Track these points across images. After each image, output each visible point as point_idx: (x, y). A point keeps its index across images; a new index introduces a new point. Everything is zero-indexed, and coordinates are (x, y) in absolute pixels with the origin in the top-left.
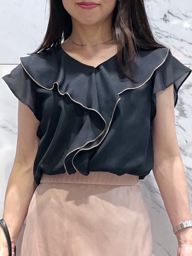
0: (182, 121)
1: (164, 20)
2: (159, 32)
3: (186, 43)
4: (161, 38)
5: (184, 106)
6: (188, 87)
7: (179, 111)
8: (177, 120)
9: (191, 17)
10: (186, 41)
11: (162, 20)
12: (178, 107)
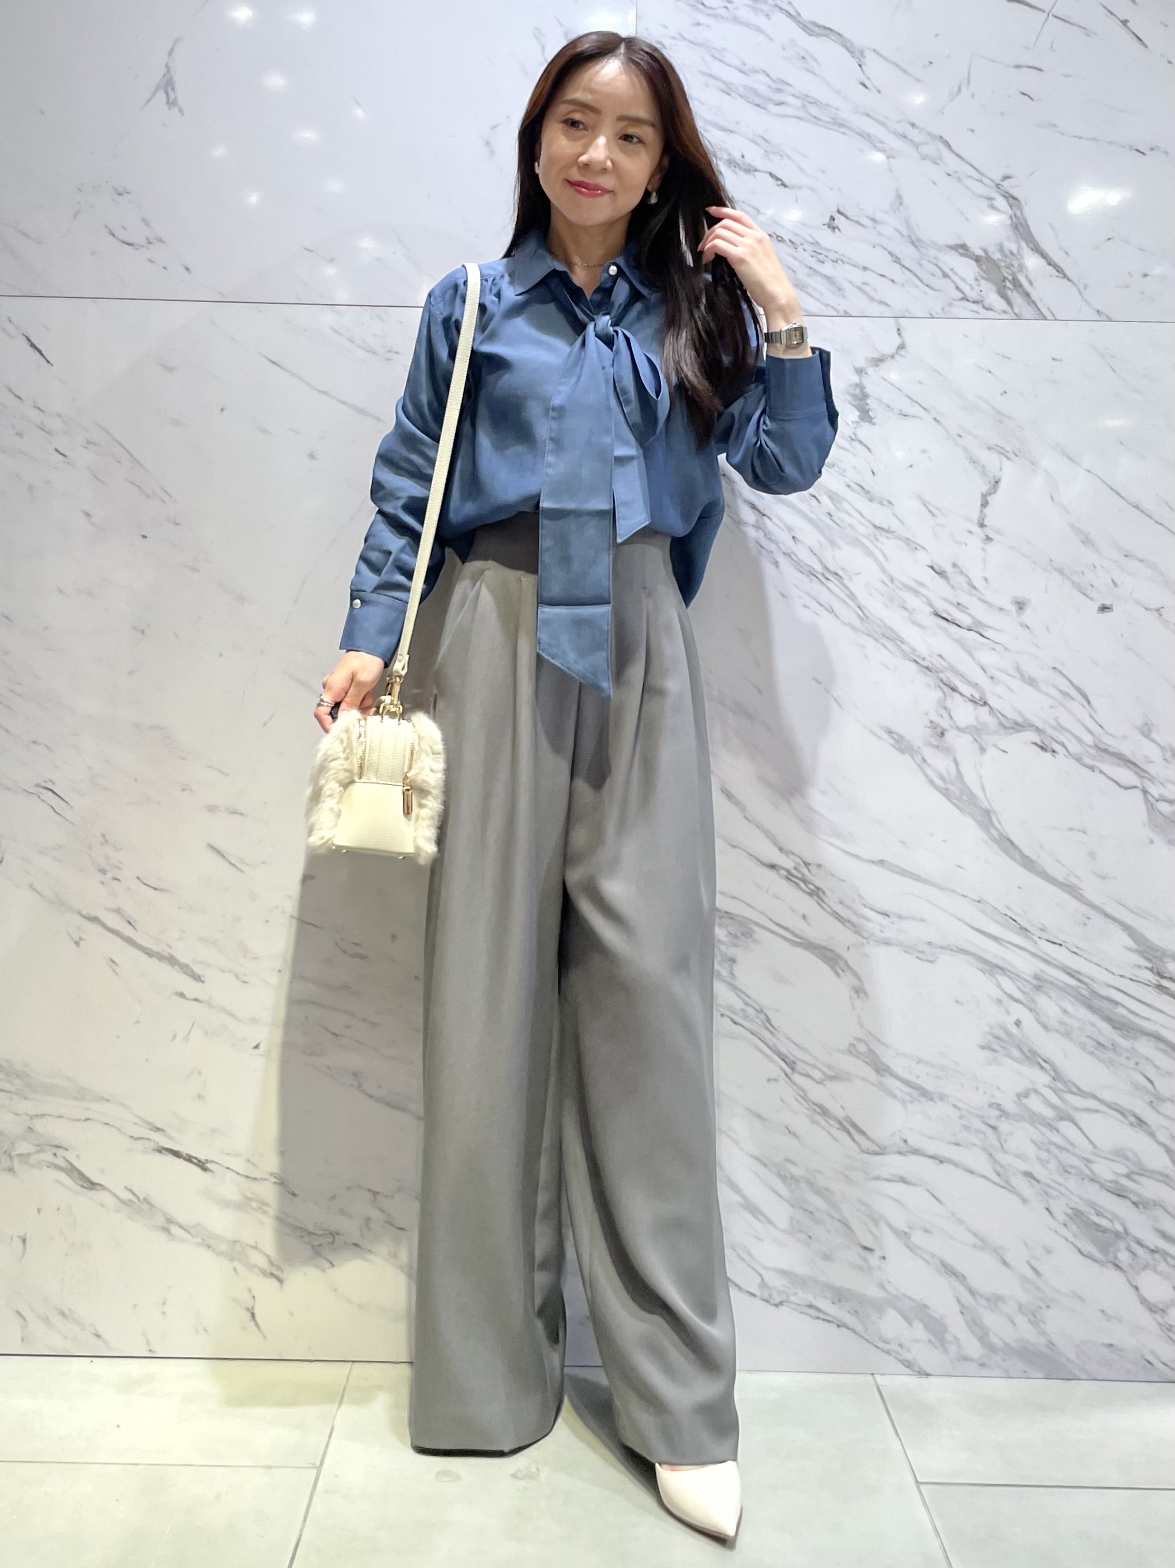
0: (865, 431)
1: (829, 227)
2: (820, 251)
3: (875, 274)
4: (823, 262)
5: (868, 401)
6: (878, 363)
7: (859, 410)
8: (855, 428)
9: (882, 222)
10: (873, 271)
11: (826, 227)
12: (856, 403)
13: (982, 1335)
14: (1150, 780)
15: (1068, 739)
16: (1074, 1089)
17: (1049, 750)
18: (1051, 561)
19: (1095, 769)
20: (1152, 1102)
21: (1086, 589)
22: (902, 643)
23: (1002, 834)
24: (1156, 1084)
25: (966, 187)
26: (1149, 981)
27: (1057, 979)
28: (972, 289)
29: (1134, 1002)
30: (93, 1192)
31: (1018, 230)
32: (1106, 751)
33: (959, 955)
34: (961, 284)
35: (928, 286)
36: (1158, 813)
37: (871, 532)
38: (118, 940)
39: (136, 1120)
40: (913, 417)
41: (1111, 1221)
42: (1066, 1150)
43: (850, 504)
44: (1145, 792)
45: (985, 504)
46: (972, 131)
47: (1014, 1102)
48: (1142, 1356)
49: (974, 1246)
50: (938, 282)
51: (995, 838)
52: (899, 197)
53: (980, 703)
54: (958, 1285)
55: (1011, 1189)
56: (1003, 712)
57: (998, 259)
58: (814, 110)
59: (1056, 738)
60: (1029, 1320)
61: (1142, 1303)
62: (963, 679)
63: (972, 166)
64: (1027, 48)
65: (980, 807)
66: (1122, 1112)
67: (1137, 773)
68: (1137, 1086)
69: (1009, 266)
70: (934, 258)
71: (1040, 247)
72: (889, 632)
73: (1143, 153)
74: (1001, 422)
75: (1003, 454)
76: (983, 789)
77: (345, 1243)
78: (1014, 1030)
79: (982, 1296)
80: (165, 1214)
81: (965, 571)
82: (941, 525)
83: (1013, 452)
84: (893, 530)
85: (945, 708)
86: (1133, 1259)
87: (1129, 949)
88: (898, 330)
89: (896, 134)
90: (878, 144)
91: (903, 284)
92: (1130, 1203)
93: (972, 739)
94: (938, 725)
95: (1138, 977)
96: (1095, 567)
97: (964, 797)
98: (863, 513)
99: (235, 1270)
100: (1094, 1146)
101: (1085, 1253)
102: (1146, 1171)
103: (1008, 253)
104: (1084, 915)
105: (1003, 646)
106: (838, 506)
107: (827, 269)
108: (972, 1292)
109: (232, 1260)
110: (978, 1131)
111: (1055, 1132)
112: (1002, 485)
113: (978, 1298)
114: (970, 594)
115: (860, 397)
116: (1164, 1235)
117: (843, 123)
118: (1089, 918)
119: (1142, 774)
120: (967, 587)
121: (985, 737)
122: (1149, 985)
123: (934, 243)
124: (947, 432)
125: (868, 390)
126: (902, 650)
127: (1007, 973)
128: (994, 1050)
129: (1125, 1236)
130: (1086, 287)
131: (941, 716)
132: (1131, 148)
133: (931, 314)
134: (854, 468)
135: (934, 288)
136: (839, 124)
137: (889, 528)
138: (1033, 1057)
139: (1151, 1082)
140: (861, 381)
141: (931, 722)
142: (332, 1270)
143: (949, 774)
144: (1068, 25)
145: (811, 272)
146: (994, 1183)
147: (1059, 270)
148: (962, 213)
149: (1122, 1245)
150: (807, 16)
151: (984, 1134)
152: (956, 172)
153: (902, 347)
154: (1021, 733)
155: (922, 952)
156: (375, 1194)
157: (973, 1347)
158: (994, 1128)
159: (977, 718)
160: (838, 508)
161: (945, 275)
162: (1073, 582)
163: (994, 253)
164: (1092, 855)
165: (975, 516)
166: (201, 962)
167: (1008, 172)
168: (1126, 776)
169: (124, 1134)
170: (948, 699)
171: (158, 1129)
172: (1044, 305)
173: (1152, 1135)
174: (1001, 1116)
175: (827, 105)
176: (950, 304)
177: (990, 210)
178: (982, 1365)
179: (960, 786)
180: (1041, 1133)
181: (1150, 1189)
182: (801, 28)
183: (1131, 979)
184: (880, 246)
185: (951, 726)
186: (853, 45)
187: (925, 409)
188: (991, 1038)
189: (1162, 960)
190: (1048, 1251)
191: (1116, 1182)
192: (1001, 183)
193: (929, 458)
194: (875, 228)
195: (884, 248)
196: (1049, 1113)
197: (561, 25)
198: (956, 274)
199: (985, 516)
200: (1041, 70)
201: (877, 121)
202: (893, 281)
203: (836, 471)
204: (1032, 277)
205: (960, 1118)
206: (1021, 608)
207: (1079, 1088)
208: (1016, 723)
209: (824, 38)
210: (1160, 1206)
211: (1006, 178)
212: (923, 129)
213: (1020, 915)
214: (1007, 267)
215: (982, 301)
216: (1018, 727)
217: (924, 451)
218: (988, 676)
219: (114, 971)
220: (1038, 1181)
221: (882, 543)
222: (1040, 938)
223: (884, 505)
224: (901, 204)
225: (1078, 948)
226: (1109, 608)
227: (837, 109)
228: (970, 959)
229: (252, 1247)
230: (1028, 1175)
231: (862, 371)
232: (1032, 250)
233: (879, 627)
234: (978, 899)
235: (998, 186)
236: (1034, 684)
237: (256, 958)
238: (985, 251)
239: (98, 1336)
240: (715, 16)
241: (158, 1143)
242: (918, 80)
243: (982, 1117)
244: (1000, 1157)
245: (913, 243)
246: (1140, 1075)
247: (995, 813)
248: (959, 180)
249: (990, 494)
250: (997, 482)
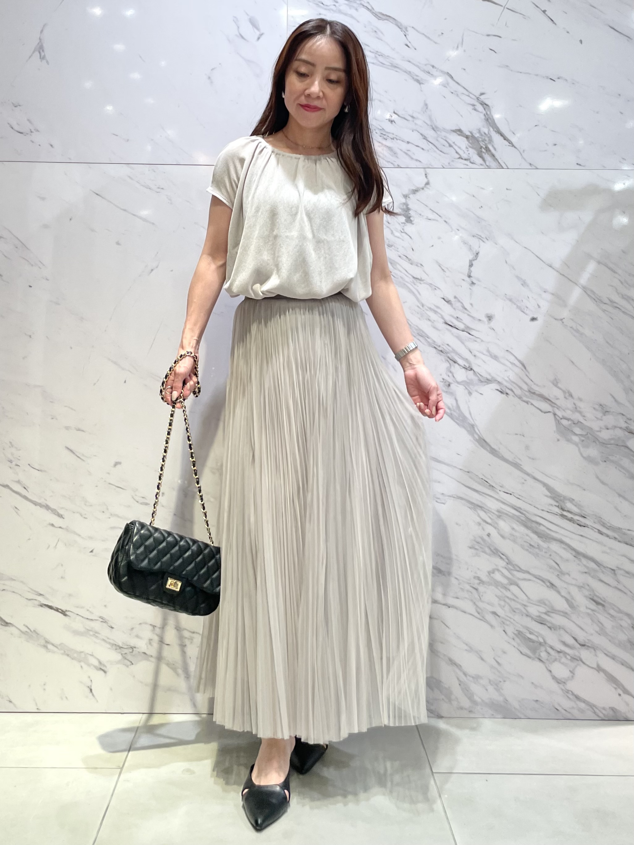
0: (409, 228)
1: (389, 121)
2: (384, 133)
4: (386, 139)
5: (410, 212)
6: (415, 192)
7: (405, 217)
8: (403, 226)
9: (417, 118)
10: (413, 144)
11: (388, 120)
12: (404, 213)
13: (470, 696)
14: (557, 408)
15: (515, 388)
16: (518, 569)
17: (504, 393)
18: (506, 295)
19: (529, 404)
20: (558, 575)
21: (524, 309)
22: (428, 338)
23: (480, 437)
24: (560, 565)
25: (461, 99)
26: (557, 512)
27: (509, 512)
28: (464, 153)
29: (550, 524)
30: (7, 628)
31: (488, 121)
32: (534, 393)
33: (458, 499)
34: (459, 151)
35: (441, 151)
36: (562, 426)
37: (412, 281)
38: (17, 496)
39: (29, 590)
40: (434, 220)
41: (537, 636)
42: (514, 600)
43: (400, 265)
44: (555, 414)
45: (471, 265)
46: (464, 69)
47: (487, 576)
48: (554, 706)
49: (466, 650)
50: (447, 149)
51: (476, 439)
52: (426, 105)
53: (469, 369)
54: (457, 670)
55: (485, 620)
56: (481, 374)
57: (478, 137)
58: (381, 59)
59: (509, 387)
60: (495, 688)
61: (553, 679)
62: (460, 357)
63: (464, 88)
64: (493, 25)
65: (469, 424)
66: (543, 580)
67: (550, 404)
68: (551, 567)
69: (484, 141)
70: (445, 137)
71: (500, 130)
72: (421, 332)
73: (554, 81)
74: (479, 222)
75: (480, 239)
76: (470, 414)
77: (139, 652)
78: (486, 538)
79: (470, 676)
80: (44, 638)
81: (460, 300)
82: (448, 277)
83: (486, 238)
84: (423, 279)
85: (451, 372)
86: (549, 656)
87: (547, 496)
88: (426, 174)
89: (424, 71)
90: (415, 77)
91: (428, 150)
92: (546, 627)
93: (465, 388)
94: (446, 380)
95: (550, 510)
96: (528, 297)
97: (461, 418)
98: (407, 270)
99: (81, 667)
100: (529, 598)
101: (524, 653)
102: (556, 611)
103: (483, 134)
104: (523, 478)
105: (481, 339)
106: (395, 267)
107: (388, 143)
108: (465, 674)
109: (80, 662)
110: (468, 591)
111: (508, 591)
112: (480, 255)
113: (468, 676)
114: (464, 313)
115: (406, 210)
116: (564, 644)
117: (397, 66)
118: (525, 480)
119: (553, 405)
120: (462, 308)
121: (471, 387)
122: (557, 515)
123: (444, 129)
124: (451, 228)
125: (410, 206)
126: (428, 342)
127: (483, 509)
128: (476, 549)
129: (544, 644)
130: (524, 151)
131: (449, 376)
132: (547, 77)
133: (443, 166)
134: (403, 247)
135: (445, 152)
136: (395, 67)
137: (421, 278)
138: (496, 552)
139: (558, 565)
140: (406, 201)
141: (443, 379)
142: (132, 666)
143: (453, 406)
144: (514, 13)
145: (380, 144)
146: (477, 618)
147: (510, 142)
148: (459, 113)
149: (543, 649)
150: (377, 9)
151: (472, 593)
152: (456, 91)
153: (427, 183)
154: (490, 385)
155: (439, 499)
156: (154, 627)
157: (465, 703)
158: (476, 589)
159: (467, 377)
160: (395, 269)
161: (450, 146)
162: (517, 306)
163: (476, 134)
164: (527, 448)
165: (466, 271)
166: (62, 508)
167: (483, 91)
168: (545, 406)
169: (24, 597)
170: (452, 367)
171: (41, 595)
172: (502, 161)
173: (559, 592)
174: (480, 583)
175: (388, 56)
176: (453, 161)
177: (474, 111)
178: (470, 712)
179: (457, 411)
180: (501, 591)
181: (558, 620)
182: (375, 16)
183: (548, 512)
184: (416, 130)
185: (453, 381)
186: (401, 25)
187: (440, 216)
188: (475, 543)
189: (564, 502)
190: (504, 652)
191: (539, 616)
192: (480, 97)
193: (442, 241)
194: (413, 121)
195: (418, 131)
196: (505, 581)
197: (248, 15)
198: (456, 145)
199: (471, 271)
200: (500, 37)
201: (414, 64)
202: (423, 149)
203: (394, 249)
204: (496, 146)
205: (459, 584)
206: (490, 320)
207: (519, 568)
208: (488, 379)
209: (386, 21)
210: (563, 629)
211: (482, 94)
212: (438, 68)
213: (489, 479)
214: (483, 141)
215: (470, 159)
216: (488, 381)
217: (439, 238)
218: (473, 355)
219: (17, 513)
220: (499, 616)
221: (418, 286)
222: (500, 491)
223: (418, 266)
224: (427, 108)
225: (519, 495)
226: (536, 319)
227: (393, 59)
228: (463, 501)
229: (91, 655)
230: (494, 613)
231: (407, 196)
232: (496, 131)
233: (416, 330)
234: (467, 470)
235: (478, 98)
236: (497, 359)
237: (91, 506)
238: (471, 133)
239: (10, 702)
240: (329, 10)
241: (41, 602)
242: (436, 43)
243: (470, 583)
244: (480, 604)
245: (433, 129)
246: (553, 562)
247: (477, 426)
248: (457, 95)
249: (474, 260)
250: (477, 254)
